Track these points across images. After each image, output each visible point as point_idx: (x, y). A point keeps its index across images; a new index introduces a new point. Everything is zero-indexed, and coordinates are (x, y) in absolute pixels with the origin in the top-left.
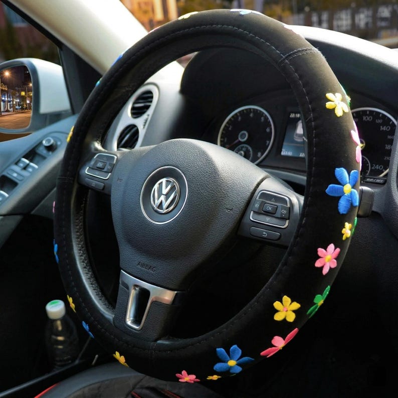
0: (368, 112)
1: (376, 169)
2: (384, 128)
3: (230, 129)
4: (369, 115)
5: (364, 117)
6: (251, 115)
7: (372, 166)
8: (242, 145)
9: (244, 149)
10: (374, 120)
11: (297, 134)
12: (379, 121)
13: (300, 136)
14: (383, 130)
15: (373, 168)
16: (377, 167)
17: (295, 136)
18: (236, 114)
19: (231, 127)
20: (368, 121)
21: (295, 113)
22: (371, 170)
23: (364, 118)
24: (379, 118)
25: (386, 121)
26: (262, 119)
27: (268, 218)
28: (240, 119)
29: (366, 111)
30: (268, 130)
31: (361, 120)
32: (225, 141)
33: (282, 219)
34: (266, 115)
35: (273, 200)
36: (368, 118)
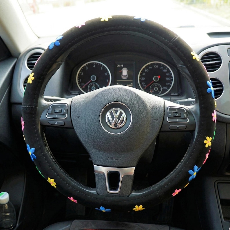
0: (156, 64)
1: (164, 89)
2: (164, 71)
3: (82, 74)
4: (156, 65)
6: (94, 66)
7: (162, 88)
8: (93, 83)
9: (93, 85)
10: (159, 67)
11: (123, 75)
12: (162, 68)
13: (125, 76)
14: (164, 72)
15: (163, 88)
17: (122, 76)
18: (85, 66)
19: (82, 73)
20: (156, 68)
21: (120, 64)
22: (162, 89)
23: (154, 66)
24: (161, 66)
25: (165, 67)
26: (102, 68)
27: (178, 120)
28: (87, 68)
29: (155, 63)
30: (106, 74)
31: (153, 67)
32: (81, 81)
33: (185, 119)
34: (104, 66)
35: (177, 110)
36: (156, 66)
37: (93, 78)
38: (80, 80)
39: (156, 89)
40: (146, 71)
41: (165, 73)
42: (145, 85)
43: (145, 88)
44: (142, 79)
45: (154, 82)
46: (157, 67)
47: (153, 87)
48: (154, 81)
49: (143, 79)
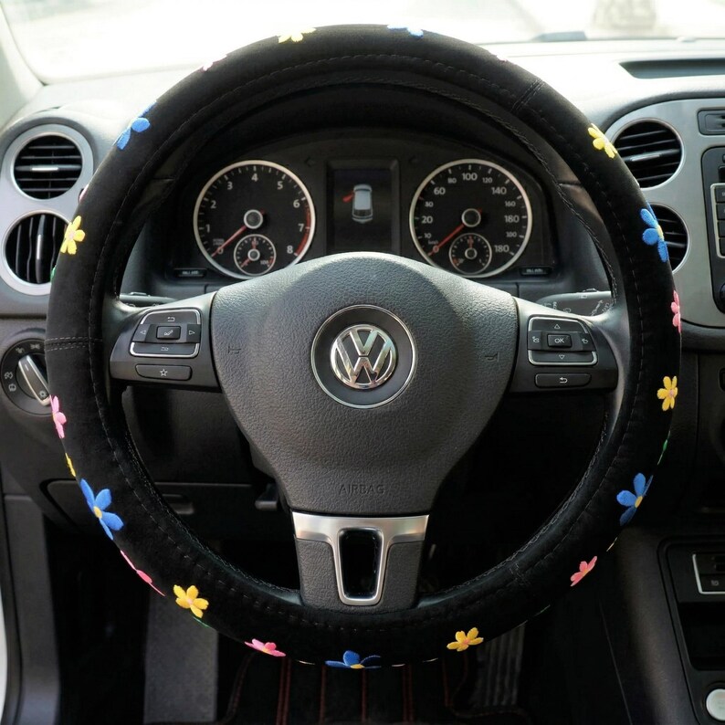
0: (470, 168)
1: (500, 253)
2: (499, 191)
3: (213, 207)
4: (471, 171)
5: (464, 174)
6: (255, 178)
7: (493, 249)
8: (251, 235)
9: (254, 243)
10: (480, 179)
11: (356, 211)
12: (489, 180)
13: (362, 213)
14: (496, 194)
15: (495, 251)
16: (500, 248)
17: (353, 214)
18: (221, 178)
19: (214, 202)
20: (471, 180)
23: (465, 176)
24: (488, 175)
25: (499, 179)
26: (280, 185)
27: (562, 356)
28: (230, 186)
29: (467, 165)
30: (296, 204)
31: (460, 178)
32: (208, 230)
33: (585, 352)
34: (288, 178)
35: (557, 327)
36: (471, 176)
37: (252, 218)
38: (208, 226)
39: (471, 253)
40: (437, 191)
41: (502, 198)
42: (432, 239)
43: (436, 249)
44: (424, 222)
45: (466, 229)
46: (473, 177)
47: (463, 246)
48: (465, 226)
49: (427, 220)
